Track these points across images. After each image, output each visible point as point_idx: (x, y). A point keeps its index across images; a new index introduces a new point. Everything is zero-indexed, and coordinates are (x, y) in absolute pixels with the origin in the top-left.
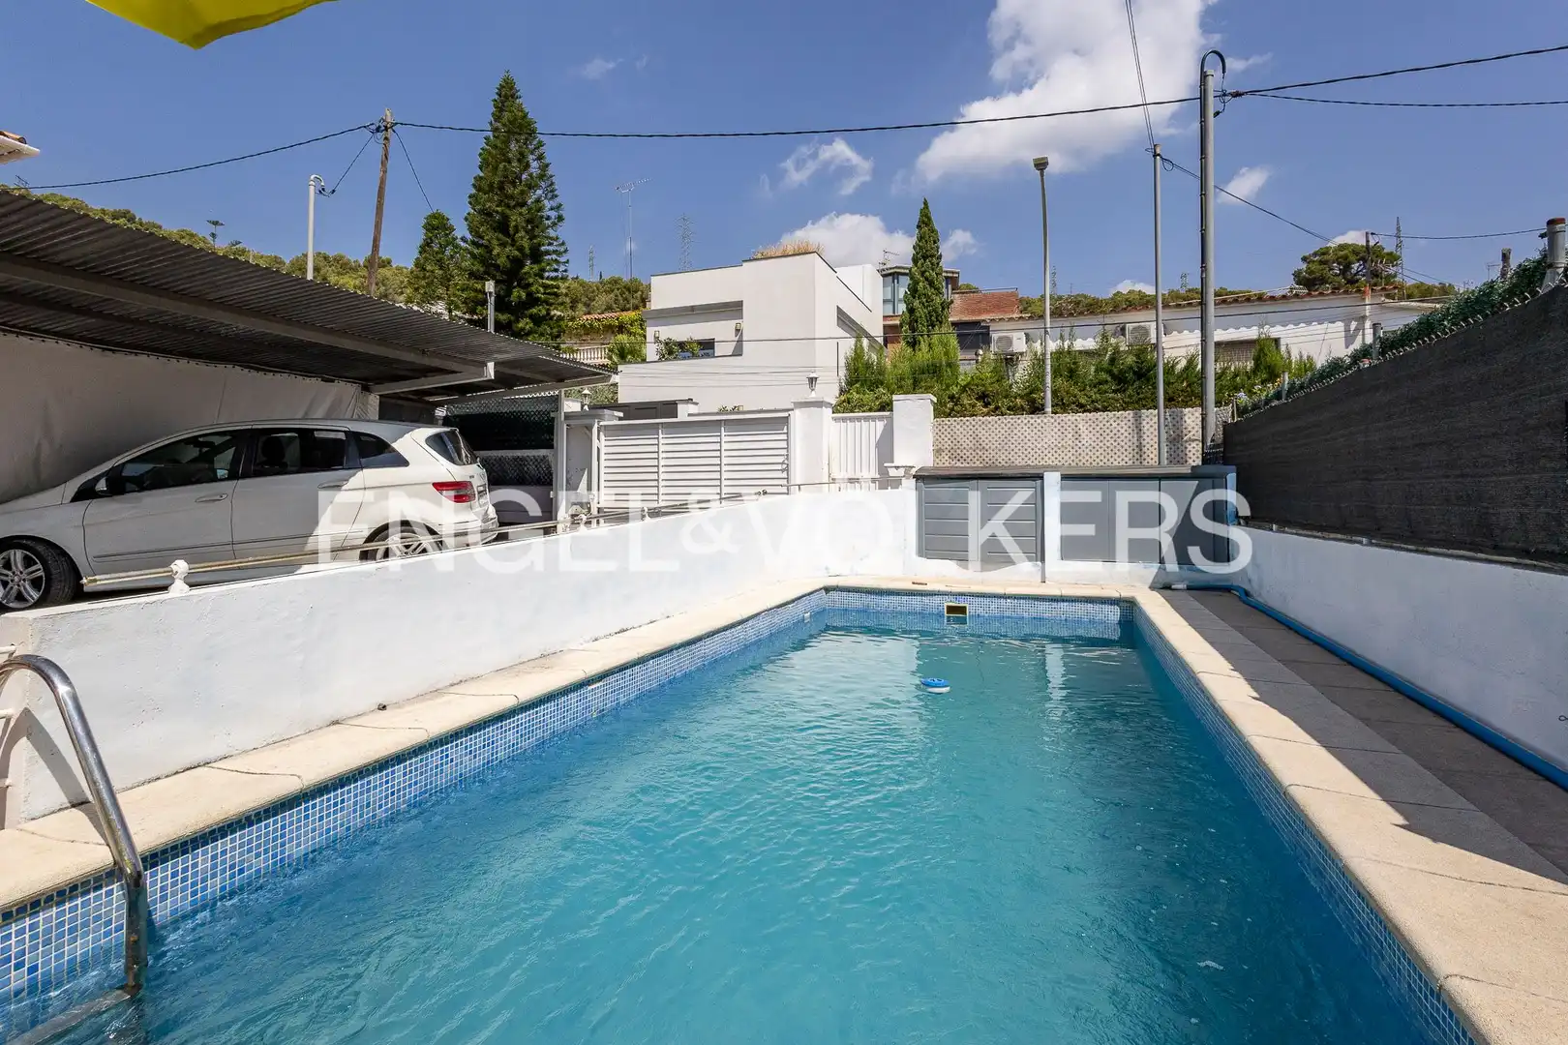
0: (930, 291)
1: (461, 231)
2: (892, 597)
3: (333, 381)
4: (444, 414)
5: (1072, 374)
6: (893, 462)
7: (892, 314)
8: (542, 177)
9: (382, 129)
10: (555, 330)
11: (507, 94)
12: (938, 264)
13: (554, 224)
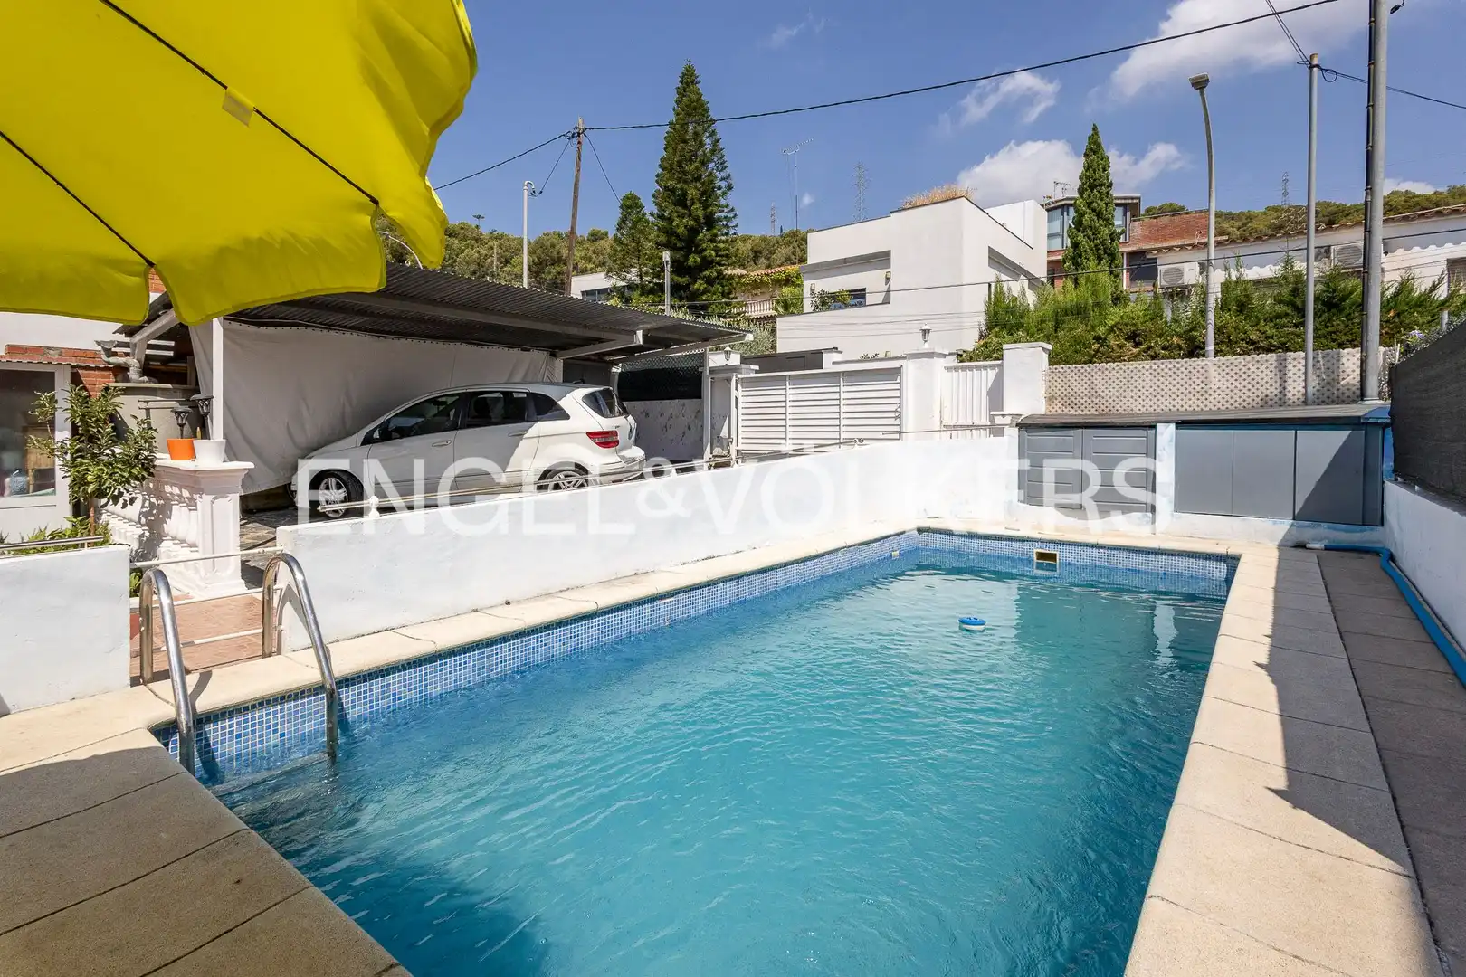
0: (1098, 223)
1: (649, 207)
2: (981, 541)
3: (529, 350)
4: (619, 371)
5: (1243, 307)
6: (1002, 410)
7: (1060, 249)
8: (713, 152)
9: (577, 135)
10: (726, 288)
11: (688, 80)
12: (1108, 193)
13: (724, 193)
